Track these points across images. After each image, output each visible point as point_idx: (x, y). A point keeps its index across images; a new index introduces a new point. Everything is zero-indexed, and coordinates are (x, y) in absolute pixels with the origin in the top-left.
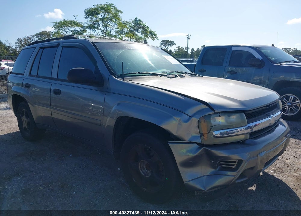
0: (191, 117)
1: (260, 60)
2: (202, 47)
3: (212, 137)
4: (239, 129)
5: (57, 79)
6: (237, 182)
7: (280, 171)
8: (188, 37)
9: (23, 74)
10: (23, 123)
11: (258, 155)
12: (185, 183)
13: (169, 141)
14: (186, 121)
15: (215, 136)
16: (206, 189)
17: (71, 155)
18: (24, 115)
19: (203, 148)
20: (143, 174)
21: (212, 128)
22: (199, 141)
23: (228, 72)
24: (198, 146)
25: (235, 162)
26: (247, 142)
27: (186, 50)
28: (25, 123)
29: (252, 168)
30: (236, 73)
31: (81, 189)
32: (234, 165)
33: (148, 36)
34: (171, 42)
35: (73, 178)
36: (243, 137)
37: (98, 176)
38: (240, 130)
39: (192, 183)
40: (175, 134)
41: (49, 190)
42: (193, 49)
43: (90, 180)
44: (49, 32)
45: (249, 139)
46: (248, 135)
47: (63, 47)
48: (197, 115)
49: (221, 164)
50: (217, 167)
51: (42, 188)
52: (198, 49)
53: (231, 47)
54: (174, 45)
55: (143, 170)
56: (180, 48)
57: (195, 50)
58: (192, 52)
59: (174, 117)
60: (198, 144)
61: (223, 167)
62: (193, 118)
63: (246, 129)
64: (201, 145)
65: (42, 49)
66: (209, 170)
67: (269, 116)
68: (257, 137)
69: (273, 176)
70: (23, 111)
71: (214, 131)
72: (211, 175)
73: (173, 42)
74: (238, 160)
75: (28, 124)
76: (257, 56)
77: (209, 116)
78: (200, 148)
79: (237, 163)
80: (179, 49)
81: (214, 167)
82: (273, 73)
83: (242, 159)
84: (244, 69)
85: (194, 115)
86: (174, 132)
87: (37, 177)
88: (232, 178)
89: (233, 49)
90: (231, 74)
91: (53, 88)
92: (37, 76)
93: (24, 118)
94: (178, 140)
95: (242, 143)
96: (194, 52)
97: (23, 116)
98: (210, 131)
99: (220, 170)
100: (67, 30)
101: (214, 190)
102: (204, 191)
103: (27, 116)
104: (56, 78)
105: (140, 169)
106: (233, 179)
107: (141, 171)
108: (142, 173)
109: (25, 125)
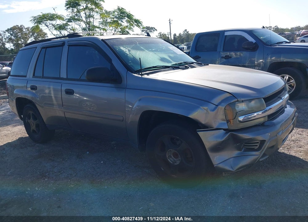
0: (217, 106)
1: (254, 43)
2: (184, 32)
3: (238, 122)
4: (255, 114)
5: (67, 79)
6: (261, 160)
7: (288, 147)
8: (170, 23)
9: (26, 76)
10: (31, 125)
11: (278, 135)
12: (215, 166)
13: (197, 130)
14: (213, 110)
15: (240, 122)
16: (233, 170)
17: (88, 153)
18: (31, 117)
19: (230, 133)
20: (172, 163)
21: (237, 114)
22: (226, 127)
23: (223, 57)
24: (225, 132)
25: (258, 143)
26: (266, 124)
27: (168, 36)
28: (34, 125)
29: (273, 147)
30: (231, 57)
31: (111, 183)
32: (257, 146)
33: (134, 25)
34: (152, 28)
35: (99, 174)
36: (262, 120)
37: (122, 169)
38: (257, 115)
39: (221, 166)
40: (203, 123)
41: (80, 187)
42: (175, 34)
43: (116, 174)
44: (21, 26)
45: (268, 120)
46: (267, 117)
47: (69, 46)
48: (223, 104)
49: (245, 146)
50: (242, 149)
51: (73, 186)
52: (180, 34)
53: (224, 32)
54: (156, 31)
55: (170, 158)
56: (162, 33)
57: (178, 35)
58: (174, 38)
59: (201, 107)
60: (224, 130)
61: (247, 148)
62: (220, 107)
63: (263, 113)
64: (227, 131)
65: (45, 49)
66: (236, 153)
67: (281, 98)
68: (273, 118)
69: (283, 153)
70: (30, 113)
71: (239, 117)
72: (237, 157)
73: (154, 28)
74: (261, 141)
75: (37, 126)
76: (251, 39)
77: (234, 104)
78: (226, 133)
79: (259, 143)
80: (160, 35)
81: (239, 149)
82: (267, 55)
83: (265, 139)
84: (238, 53)
85: (220, 104)
86: (203, 121)
87: (63, 176)
88: (256, 157)
89: (226, 34)
90: (225, 59)
91: (64, 89)
92: (43, 77)
93: (31, 121)
94: (206, 127)
95: (262, 125)
96: (176, 37)
97: (30, 119)
98: (236, 116)
99: (245, 151)
100: (48, 24)
101: (240, 170)
102: (233, 171)
103: (35, 118)
104: (66, 77)
105: (167, 158)
106: (258, 158)
107: (169, 160)
108: (170, 161)
109: (33, 127)
